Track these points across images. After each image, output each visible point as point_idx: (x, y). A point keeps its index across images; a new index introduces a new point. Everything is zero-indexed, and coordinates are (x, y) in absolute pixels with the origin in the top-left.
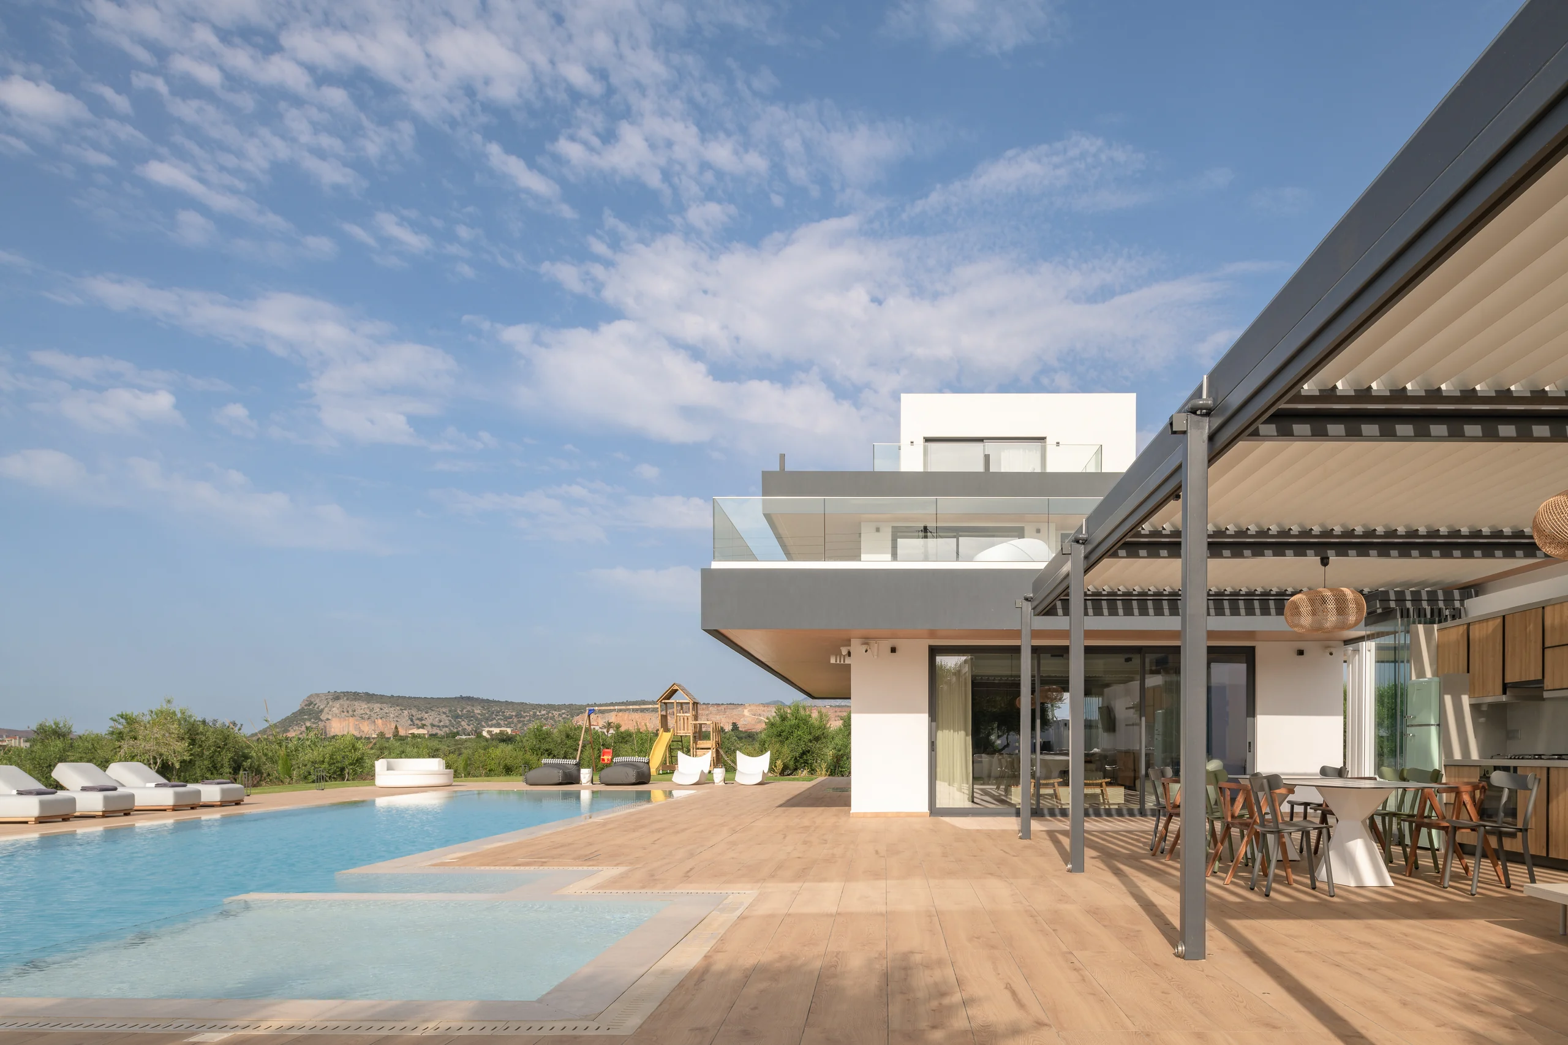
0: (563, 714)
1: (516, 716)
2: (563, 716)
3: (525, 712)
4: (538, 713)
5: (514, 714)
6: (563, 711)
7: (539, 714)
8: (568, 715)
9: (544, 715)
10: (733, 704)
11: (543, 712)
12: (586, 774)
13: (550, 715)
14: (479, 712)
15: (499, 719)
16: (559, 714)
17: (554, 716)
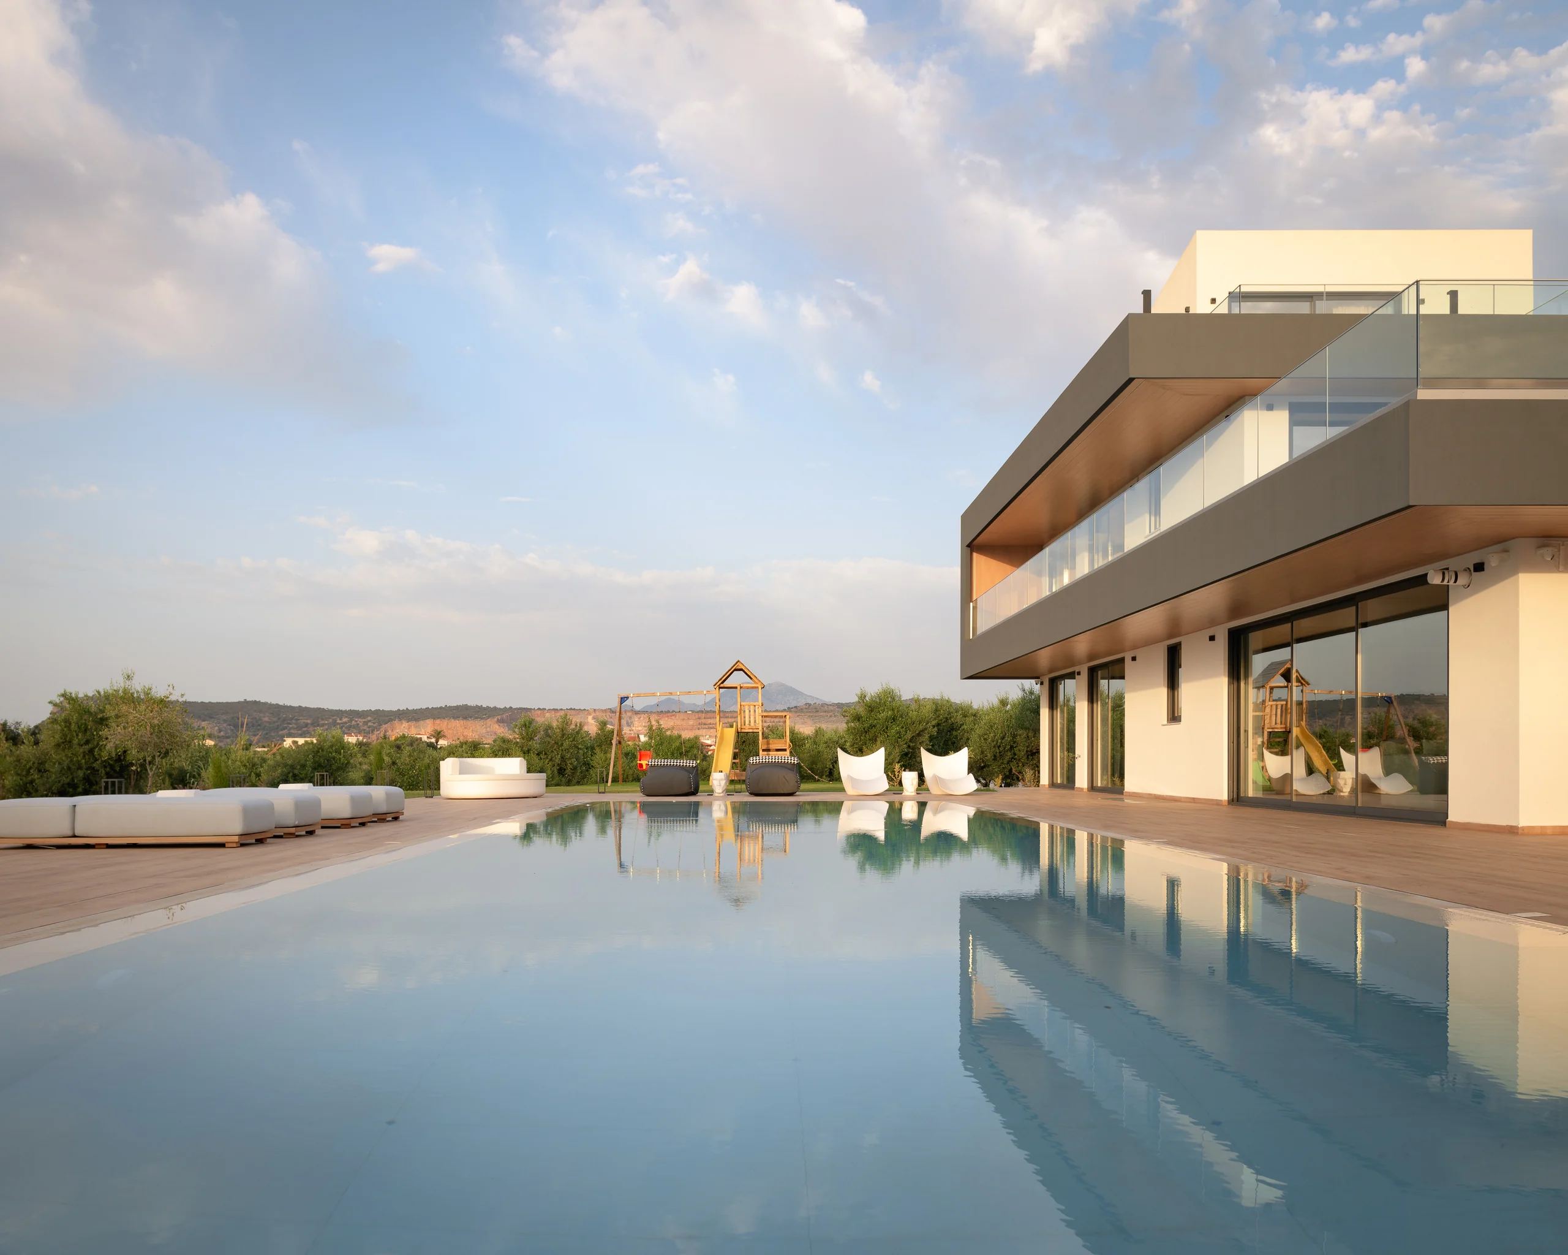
0: (370, 721)
1: (312, 724)
2: (369, 724)
3: (323, 720)
4: (338, 721)
5: (309, 721)
6: (369, 718)
7: (340, 722)
8: (374, 723)
9: (346, 723)
10: (574, 709)
11: (345, 720)
12: (722, 780)
13: (353, 722)
14: (266, 719)
15: (291, 728)
16: (364, 722)
17: (358, 724)
